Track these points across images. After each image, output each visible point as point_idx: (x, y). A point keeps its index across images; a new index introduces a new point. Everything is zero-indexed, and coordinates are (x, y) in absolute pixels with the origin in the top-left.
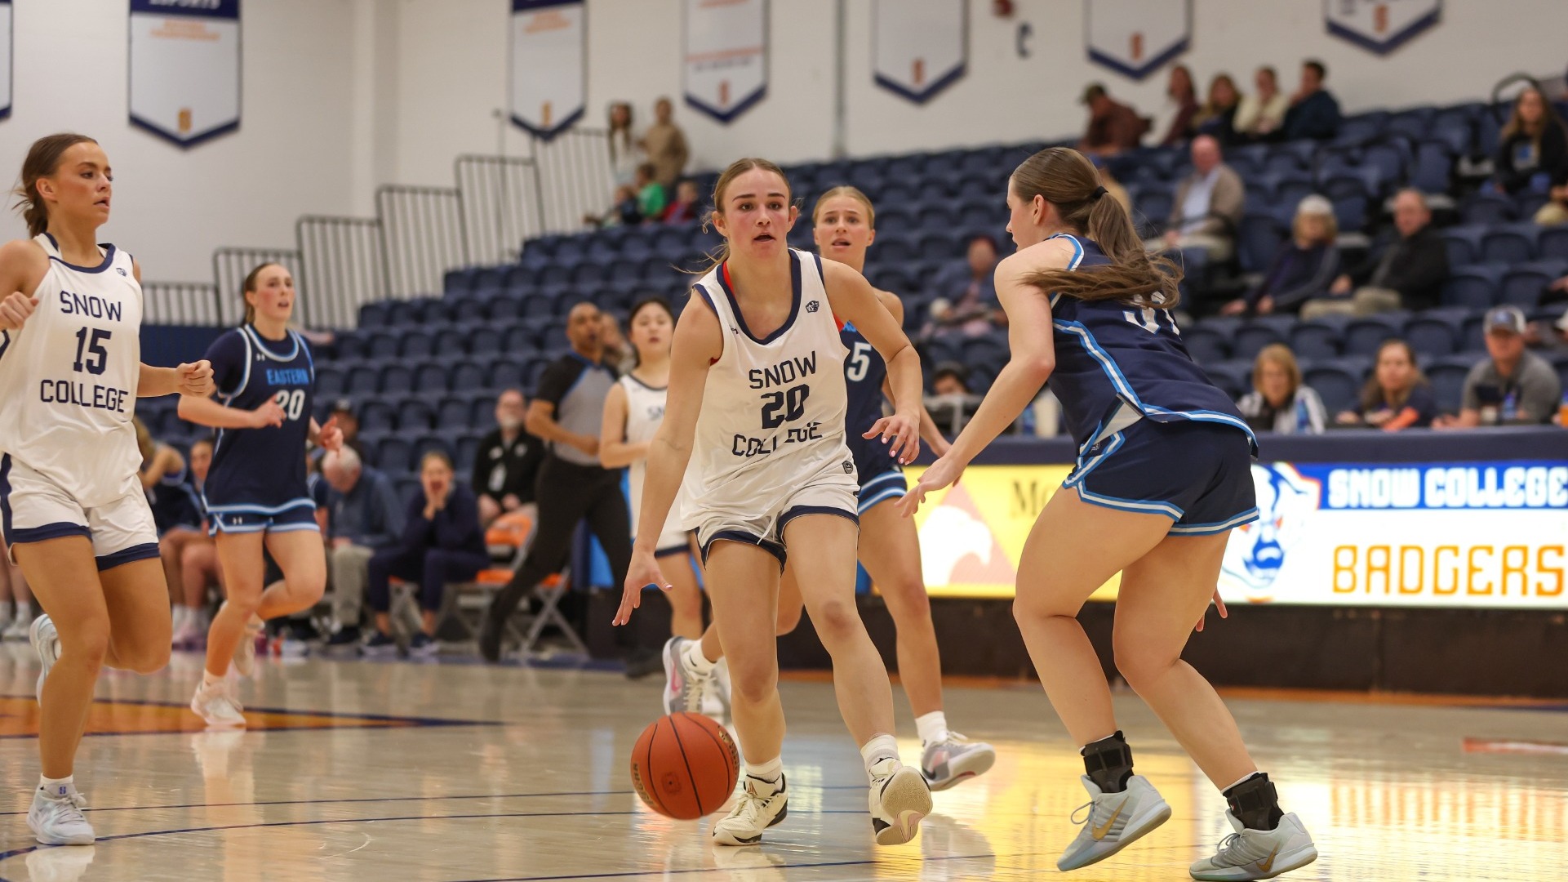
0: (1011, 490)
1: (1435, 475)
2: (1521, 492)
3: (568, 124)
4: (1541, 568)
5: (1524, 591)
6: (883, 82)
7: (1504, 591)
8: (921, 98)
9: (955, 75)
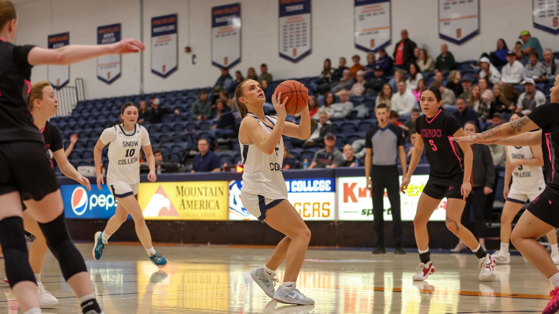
0: (176, 188)
1: (294, 183)
2: (318, 188)
3: (64, 85)
4: (324, 209)
5: (319, 216)
6: (154, 72)
7: (313, 216)
8: (165, 76)
9: (175, 69)
